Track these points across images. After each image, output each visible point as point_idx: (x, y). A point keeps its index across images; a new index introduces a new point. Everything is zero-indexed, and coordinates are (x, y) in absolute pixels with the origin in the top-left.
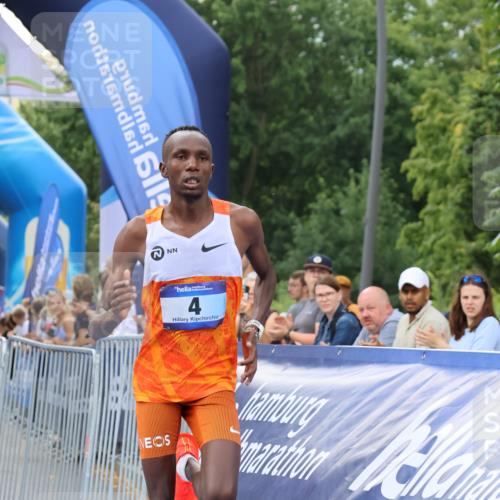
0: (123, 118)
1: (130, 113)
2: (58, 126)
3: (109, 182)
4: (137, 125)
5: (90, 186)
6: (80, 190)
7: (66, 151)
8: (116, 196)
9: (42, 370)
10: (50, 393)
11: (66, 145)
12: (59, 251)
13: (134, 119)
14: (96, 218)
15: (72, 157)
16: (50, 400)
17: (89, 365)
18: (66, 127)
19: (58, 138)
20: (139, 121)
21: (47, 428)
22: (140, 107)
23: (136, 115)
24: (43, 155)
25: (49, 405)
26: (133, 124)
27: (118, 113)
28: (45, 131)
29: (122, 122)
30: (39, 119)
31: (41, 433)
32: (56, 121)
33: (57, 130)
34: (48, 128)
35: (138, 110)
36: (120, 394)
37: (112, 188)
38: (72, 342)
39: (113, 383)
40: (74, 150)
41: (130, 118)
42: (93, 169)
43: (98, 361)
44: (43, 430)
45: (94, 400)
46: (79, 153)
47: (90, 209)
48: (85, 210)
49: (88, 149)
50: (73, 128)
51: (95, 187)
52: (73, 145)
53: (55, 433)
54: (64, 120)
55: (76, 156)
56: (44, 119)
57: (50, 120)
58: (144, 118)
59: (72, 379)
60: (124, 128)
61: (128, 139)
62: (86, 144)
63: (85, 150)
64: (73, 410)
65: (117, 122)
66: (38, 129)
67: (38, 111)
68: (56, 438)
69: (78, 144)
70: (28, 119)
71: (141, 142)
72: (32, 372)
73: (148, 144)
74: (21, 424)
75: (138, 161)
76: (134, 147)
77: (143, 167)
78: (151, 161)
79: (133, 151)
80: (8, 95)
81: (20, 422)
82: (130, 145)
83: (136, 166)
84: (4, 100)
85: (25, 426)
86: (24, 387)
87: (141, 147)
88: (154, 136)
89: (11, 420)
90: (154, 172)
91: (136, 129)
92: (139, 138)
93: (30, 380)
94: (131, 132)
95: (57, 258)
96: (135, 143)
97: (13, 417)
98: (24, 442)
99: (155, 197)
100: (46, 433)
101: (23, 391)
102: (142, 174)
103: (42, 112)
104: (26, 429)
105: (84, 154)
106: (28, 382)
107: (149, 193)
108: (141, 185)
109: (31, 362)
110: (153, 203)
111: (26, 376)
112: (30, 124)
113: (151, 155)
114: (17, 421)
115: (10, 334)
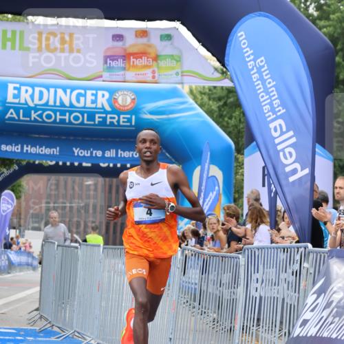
0: (262, 97)
1: (268, 93)
2: (215, 103)
4: (272, 101)
5: (236, 143)
6: (230, 147)
7: (221, 120)
8: (257, 149)
9: (204, 270)
10: (210, 286)
11: (221, 116)
12: (217, 188)
13: (270, 97)
14: (241, 165)
15: (225, 124)
16: (210, 290)
17: (237, 265)
18: (221, 103)
19: (215, 112)
20: (273, 98)
21: (208, 309)
22: (273, 89)
23: (271, 94)
24: (205, 122)
25: (210, 293)
26: (269, 101)
27: (259, 94)
28: (206, 107)
29: (262, 100)
30: (202, 99)
31: (205, 313)
32: (214, 99)
33: (214, 106)
34: (209, 105)
35: (273, 91)
36: (258, 285)
38: (225, 250)
39: (254, 277)
40: (226, 119)
41: (268, 96)
42: (239, 132)
43: (243, 263)
44: (206, 311)
45: (241, 290)
46: (229, 121)
47: (237, 159)
48: (234, 160)
49: (236, 118)
50: (225, 104)
51: (241, 144)
52: (226, 116)
53: (215, 313)
54: (220, 99)
55: (228, 123)
56: (206, 98)
57: (210, 99)
58: (276, 96)
59: (225, 275)
60: (263, 104)
61: (266, 111)
62: (234, 115)
63: (233, 119)
64: (226, 296)
65: (258, 100)
66: (201, 106)
67: (201, 93)
68: (215, 315)
69: (228, 115)
70: (195, 98)
71: (275, 113)
72: (198, 271)
73: (279, 114)
74: (191, 307)
75: (272, 126)
76: (270, 116)
77: (275, 130)
78: (280, 125)
79: (269, 119)
80: (182, 83)
81: (190, 305)
82: (267, 115)
83: (271, 129)
84: (179, 86)
85: (194, 307)
86: (193, 281)
87: (275, 116)
88: (283, 109)
89: (184, 303)
90: (282, 133)
91: (271, 104)
92: (273, 110)
93: (197, 276)
94: (268, 106)
95: (215, 193)
96: (271, 113)
97: (185, 301)
98: (193, 319)
99: (283, 150)
100: (208, 313)
101: (192, 284)
102: (275, 134)
103: (204, 94)
104: (194, 310)
105: (233, 122)
106: (195, 279)
107: (279, 148)
108: (274, 142)
109: (198, 264)
110: (281, 154)
111: (194, 274)
112: (196, 102)
113: (281, 121)
114: (188, 304)
115: (183, 245)
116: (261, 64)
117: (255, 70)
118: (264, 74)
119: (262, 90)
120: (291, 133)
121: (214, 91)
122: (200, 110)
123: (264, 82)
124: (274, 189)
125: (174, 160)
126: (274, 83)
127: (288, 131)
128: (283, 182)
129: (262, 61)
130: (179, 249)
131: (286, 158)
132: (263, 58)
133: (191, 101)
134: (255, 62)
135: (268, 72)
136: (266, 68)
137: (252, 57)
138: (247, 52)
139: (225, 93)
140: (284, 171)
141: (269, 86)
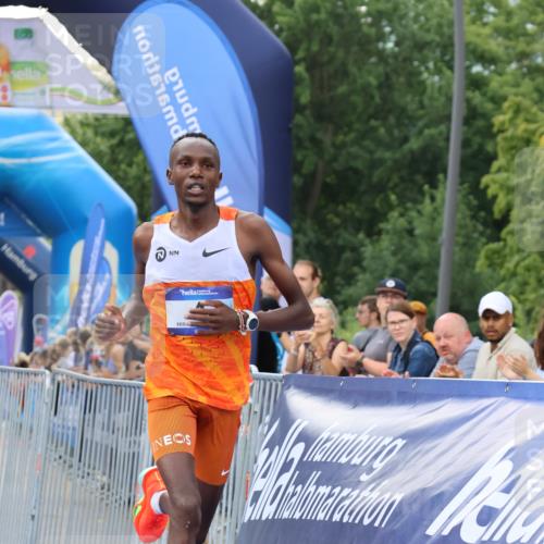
0: (176, 131)
2: (105, 140)
5: (140, 206)
6: (129, 211)
7: (115, 167)
9: (89, 405)
10: (98, 431)
11: (114, 161)
12: (107, 276)
15: (121, 174)
16: (97, 438)
18: (115, 141)
19: (105, 154)
21: (94, 468)
22: (194, 119)
23: (190, 128)
24: (89, 172)
25: (97, 444)
27: (171, 127)
28: (92, 146)
29: (175, 136)
30: (84, 134)
31: (88, 474)
32: (103, 135)
33: (104, 145)
34: (94, 143)
35: (192, 122)
37: (164, 207)
38: (121, 375)
40: (123, 166)
42: (144, 187)
44: (91, 471)
46: (128, 170)
49: (138, 165)
50: (121, 143)
51: (146, 206)
52: (122, 162)
53: (104, 474)
54: (112, 134)
55: (126, 173)
56: (90, 133)
57: (96, 134)
59: (121, 415)
62: (135, 160)
63: (134, 167)
64: (123, 448)
66: (84, 144)
67: (83, 124)
68: (105, 479)
69: (127, 161)
70: (73, 133)
72: (78, 408)
74: (67, 465)
80: (51, 108)
81: (65, 462)
84: (47, 113)
85: (71, 466)
86: (70, 424)
89: (55, 460)
93: (77, 417)
95: (105, 284)
97: (57, 457)
98: (70, 484)
100: (93, 475)
101: (68, 428)
103: (88, 125)
104: (72, 470)
105: (134, 171)
106: (73, 419)
109: (77, 397)
111: (72, 413)
112: (75, 138)
114: (62, 461)
115: (54, 367)
116: (174, 79)
117: (163, 89)
118: (178, 95)
119: (175, 120)
120: (225, 191)
121: (104, 121)
122: (81, 152)
123: (177, 108)
125: (38, 231)
126: (195, 110)
129: (174, 75)
130: (47, 372)
132: (175, 70)
133: (66, 136)
134: (163, 76)
135: (183, 92)
136: (181, 85)
137: (157, 68)
138: (148, 59)
139: (120, 125)
141: (186, 115)
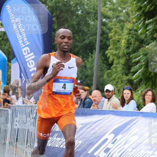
0: (19, 36)
1: (21, 35)
3: (14, 56)
4: (23, 38)
5: (8, 58)
7: (1, 46)
8: (17, 61)
13: (22, 37)
14: (10, 68)
17: (8, 114)
18: (1, 39)
20: (23, 37)
23: (23, 35)
26: (22, 38)
27: (17, 35)
29: (18, 38)
36: (17, 123)
37: (15, 58)
38: (2, 107)
39: (15, 120)
41: (21, 36)
42: (9, 52)
43: (10, 113)
45: (9, 125)
46: (5, 47)
47: (8, 65)
50: (3, 39)
51: (10, 58)
52: (3, 45)
58: (25, 36)
59: (2, 118)
60: (19, 40)
61: (20, 43)
62: (7, 44)
63: (7, 46)
65: (17, 37)
71: (24, 44)
73: (26, 44)
75: (23, 50)
76: (22, 45)
77: (25, 52)
78: (27, 50)
79: (22, 47)
82: (21, 45)
83: (22, 52)
87: (24, 45)
88: (28, 42)
90: (28, 54)
91: (23, 40)
92: (24, 42)
94: (21, 41)
96: (22, 44)
99: (28, 61)
102: (25, 54)
107: (27, 60)
108: (24, 57)
110: (28, 63)
113: (27, 48)
120: (32, 54)
124: (24, 79)
127: (31, 52)
128: (29, 76)
131: (30, 65)
139: (2, 34)
140: (29, 71)
